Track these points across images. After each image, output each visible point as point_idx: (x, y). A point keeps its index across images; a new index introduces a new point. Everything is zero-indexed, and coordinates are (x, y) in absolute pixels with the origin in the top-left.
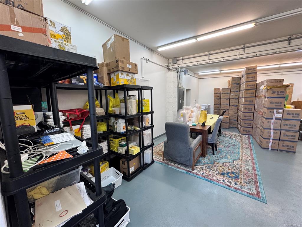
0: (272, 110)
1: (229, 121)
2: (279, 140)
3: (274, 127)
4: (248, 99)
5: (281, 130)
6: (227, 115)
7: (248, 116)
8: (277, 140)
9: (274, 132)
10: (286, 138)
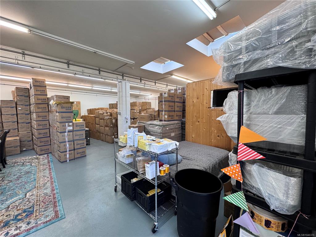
0: (64, 124)
1: (20, 144)
2: (74, 149)
3: (68, 140)
4: (40, 114)
5: (73, 141)
6: (16, 136)
7: (43, 133)
8: (72, 150)
9: (69, 144)
10: (79, 146)
